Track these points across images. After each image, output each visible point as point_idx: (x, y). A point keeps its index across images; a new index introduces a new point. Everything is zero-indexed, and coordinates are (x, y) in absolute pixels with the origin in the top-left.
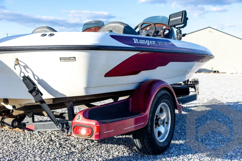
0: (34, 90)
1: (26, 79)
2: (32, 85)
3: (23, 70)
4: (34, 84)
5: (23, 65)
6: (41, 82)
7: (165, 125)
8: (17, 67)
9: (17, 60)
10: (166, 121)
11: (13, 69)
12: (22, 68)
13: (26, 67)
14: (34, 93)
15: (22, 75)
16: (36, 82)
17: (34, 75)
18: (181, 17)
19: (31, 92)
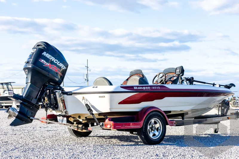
0: (89, 110)
1: (87, 105)
2: (89, 107)
3: (86, 101)
4: (90, 107)
5: (86, 99)
6: (93, 106)
7: (159, 131)
8: (83, 100)
9: (83, 97)
10: (159, 129)
11: (81, 101)
12: (85, 100)
13: (87, 100)
14: (90, 111)
15: (85, 103)
16: (91, 106)
17: (90, 104)
18: (179, 70)
19: (88, 110)
